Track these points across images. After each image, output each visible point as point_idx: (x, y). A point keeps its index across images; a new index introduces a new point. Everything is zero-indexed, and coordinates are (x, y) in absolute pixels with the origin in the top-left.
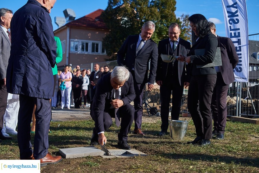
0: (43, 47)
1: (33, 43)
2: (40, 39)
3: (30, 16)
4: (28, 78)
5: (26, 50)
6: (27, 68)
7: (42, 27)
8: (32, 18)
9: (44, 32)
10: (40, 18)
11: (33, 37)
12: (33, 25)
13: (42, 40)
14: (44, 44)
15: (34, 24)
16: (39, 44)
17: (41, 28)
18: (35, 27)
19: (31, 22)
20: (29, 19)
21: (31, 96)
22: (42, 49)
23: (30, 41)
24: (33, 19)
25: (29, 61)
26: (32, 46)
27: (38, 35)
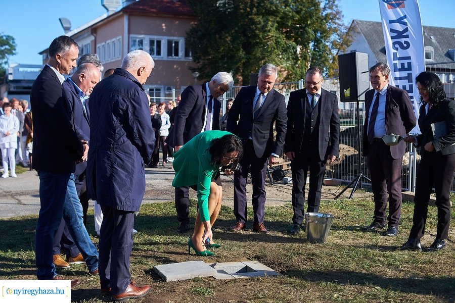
0: (136, 141)
1: (122, 134)
2: (133, 129)
3: (119, 97)
4: (114, 184)
5: (113, 144)
6: (114, 169)
7: (136, 113)
8: (122, 100)
9: (138, 120)
10: (133, 100)
11: (122, 125)
12: (122, 110)
13: (135, 130)
14: (138, 136)
15: (125, 108)
16: (130, 136)
17: (134, 114)
18: (126, 112)
19: (120, 105)
20: (117, 101)
21: (119, 209)
22: (134, 143)
23: (119, 131)
24: (123, 102)
25: (116, 160)
26: (122, 139)
27: (130, 123)
